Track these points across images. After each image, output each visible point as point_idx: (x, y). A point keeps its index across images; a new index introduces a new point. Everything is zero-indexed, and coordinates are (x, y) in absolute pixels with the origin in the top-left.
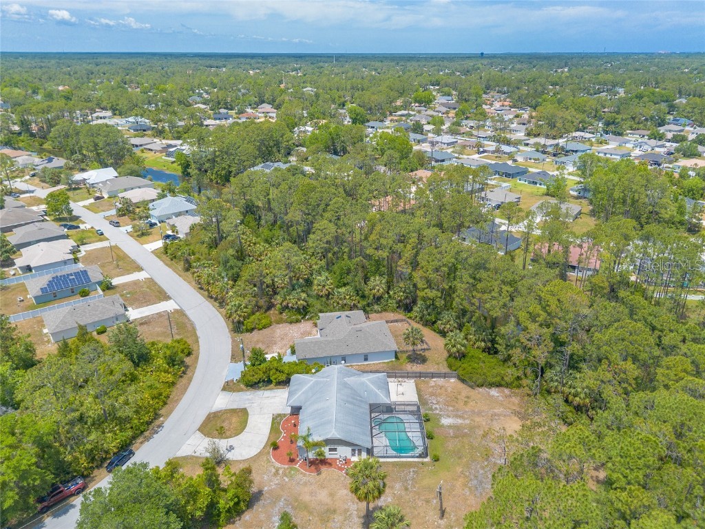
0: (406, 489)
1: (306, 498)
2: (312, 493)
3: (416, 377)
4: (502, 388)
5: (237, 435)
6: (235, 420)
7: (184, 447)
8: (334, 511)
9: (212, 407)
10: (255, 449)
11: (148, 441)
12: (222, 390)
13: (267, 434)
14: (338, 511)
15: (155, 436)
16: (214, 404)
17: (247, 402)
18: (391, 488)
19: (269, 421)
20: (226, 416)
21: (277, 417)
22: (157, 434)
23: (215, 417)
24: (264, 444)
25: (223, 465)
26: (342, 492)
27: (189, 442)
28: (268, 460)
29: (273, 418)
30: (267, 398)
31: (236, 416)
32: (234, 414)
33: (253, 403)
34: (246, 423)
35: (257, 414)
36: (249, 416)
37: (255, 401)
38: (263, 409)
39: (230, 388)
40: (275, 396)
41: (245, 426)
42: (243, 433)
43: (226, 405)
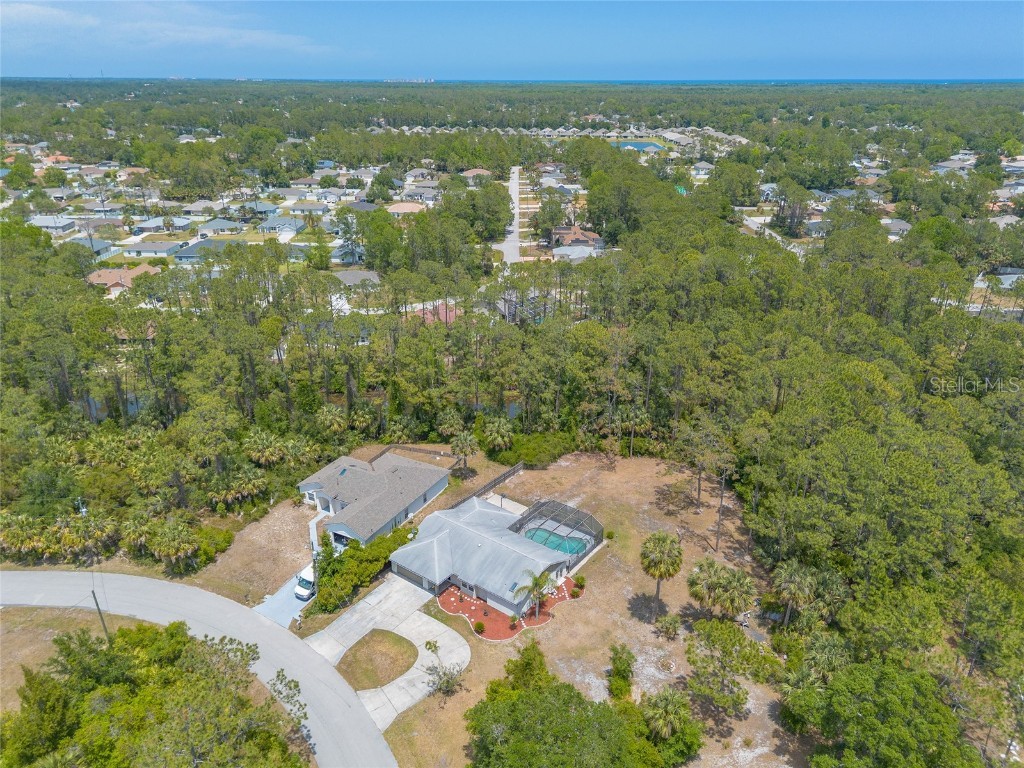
0: (628, 572)
1: (573, 643)
2: (572, 635)
3: (491, 488)
4: (563, 457)
5: (417, 656)
6: (384, 647)
7: (375, 716)
8: (608, 632)
9: (326, 660)
10: (461, 649)
11: (315, 753)
12: (302, 638)
13: (448, 628)
14: (611, 629)
15: (312, 741)
16: (323, 657)
17: (364, 623)
18: (617, 580)
19: (426, 617)
20: (362, 654)
21: (427, 609)
22: (310, 737)
23: (350, 665)
24: (462, 638)
25: (457, 688)
26: (592, 614)
27: (369, 708)
28: (490, 645)
29: (426, 613)
30: (381, 603)
31: (377, 644)
32: (370, 644)
33: (372, 619)
34: (404, 639)
35: (398, 624)
36: (393, 631)
37: (370, 615)
38: (396, 615)
39: (308, 629)
40: (388, 595)
41: (408, 642)
42: (418, 649)
43: (340, 645)
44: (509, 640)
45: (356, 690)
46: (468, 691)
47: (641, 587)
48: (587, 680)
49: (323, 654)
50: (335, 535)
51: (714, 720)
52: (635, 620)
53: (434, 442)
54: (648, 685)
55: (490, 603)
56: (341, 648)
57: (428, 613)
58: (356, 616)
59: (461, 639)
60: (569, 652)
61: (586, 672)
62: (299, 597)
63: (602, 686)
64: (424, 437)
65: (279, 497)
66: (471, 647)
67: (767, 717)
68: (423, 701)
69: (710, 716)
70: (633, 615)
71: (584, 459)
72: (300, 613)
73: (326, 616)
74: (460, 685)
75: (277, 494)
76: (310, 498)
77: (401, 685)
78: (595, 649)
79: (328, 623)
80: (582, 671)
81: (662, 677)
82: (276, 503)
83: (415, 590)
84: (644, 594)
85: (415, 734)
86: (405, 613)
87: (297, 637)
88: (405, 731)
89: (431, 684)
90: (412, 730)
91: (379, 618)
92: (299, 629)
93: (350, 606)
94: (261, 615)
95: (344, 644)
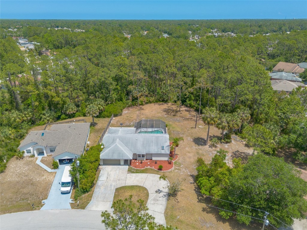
1: (192, 160)
2: (189, 158)
3: (108, 126)
5: (146, 189)
6: (128, 194)
8: (198, 152)
12: (84, 209)
13: (147, 174)
17: (109, 189)
19: (134, 175)
21: (130, 171)
26: (187, 149)
28: (169, 172)
29: (132, 173)
30: (108, 178)
31: (123, 193)
32: (121, 195)
33: (111, 185)
34: (133, 186)
35: (125, 182)
36: (126, 185)
37: (108, 184)
38: (120, 179)
39: (83, 204)
40: (108, 174)
41: (137, 186)
42: (144, 186)
43: (107, 202)
47: (192, 136)
50: (60, 160)
52: (201, 146)
53: (65, 119)
55: (154, 159)
56: (109, 203)
58: (102, 188)
62: (63, 193)
64: (58, 118)
65: (8, 158)
68: (167, 204)
70: (198, 145)
71: (131, 109)
72: (71, 200)
73: (87, 194)
75: (6, 157)
76: (28, 153)
77: (152, 203)
79: (91, 197)
82: (7, 161)
83: (118, 167)
84: (195, 138)
85: (178, 217)
86: (123, 177)
87: (80, 210)
88: (173, 219)
89: (164, 196)
90: (176, 217)
91: (113, 184)
92: (78, 206)
93: (95, 185)
94: (49, 210)
95: (109, 201)
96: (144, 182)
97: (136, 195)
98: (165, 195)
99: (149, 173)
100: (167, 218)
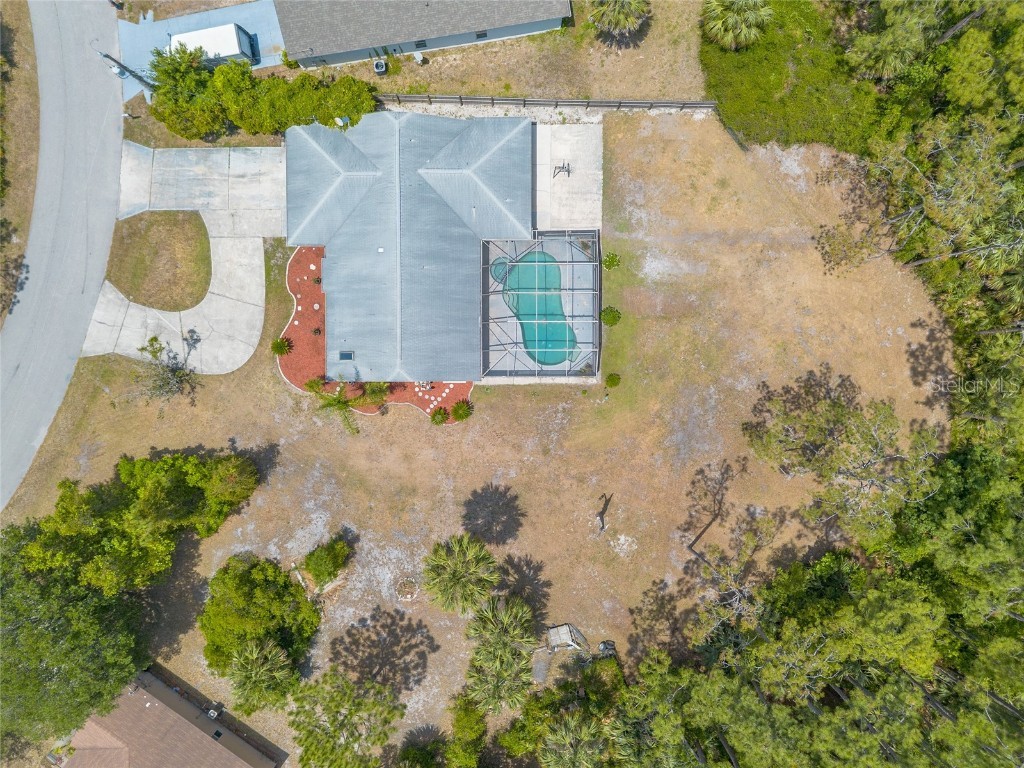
0: (546, 452)
1: (360, 463)
2: (372, 455)
3: (608, 107)
5: (197, 302)
6: (180, 250)
7: (93, 330)
8: (414, 491)
9: (117, 202)
10: (242, 346)
11: (10, 312)
12: (126, 137)
13: (261, 302)
14: (421, 491)
15: (19, 295)
16: (119, 192)
17: (197, 190)
18: (518, 448)
19: (259, 260)
20: (158, 233)
22: (22, 289)
23: (134, 234)
24: (259, 333)
25: (187, 388)
26: (427, 454)
27: (98, 314)
28: (274, 376)
29: (266, 252)
30: (241, 179)
31: (181, 236)
32: (175, 230)
33: (210, 194)
34: (209, 264)
35: (226, 234)
36: (211, 240)
37: (213, 186)
38: (237, 219)
39: (144, 128)
40: (260, 174)
41: (209, 273)
42: (208, 295)
43: (148, 195)
44: (300, 391)
45: (108, 277)
46: (193, 403)
47: (528, 486)
48: (313, 516)
49: (123, 188)
51: (359, 678)
52: (463, 511)
54: (359, 585)
56: (146, 201)
57: (268, 256)
58: (201, 169)
59: (257, 334)
60: (343, 468)
61: (325, 506)
63: (317, 538)
66: (254, 355)
67: (407, 730)
69: (361, 673)
70: (468, 504)
74: (193, 388)
77: (149, 321)
78: (371, 494)
80: (324, 502)
81: (385, 592)
84: (516, 497)
85: (107, 391)
86: (245, 227)
87: (122, 128)
88: (103, 376)
89: (171, 355)
90: (108, 383)
91: (216, 201)
92: (134, 118)
93: (210, 144)
94: (117, 45)
95: (153, 199)
96: (227, 295)
97: (174, 275)
98: (175, 358)
99: (267, 310)
100: (104, 361)
